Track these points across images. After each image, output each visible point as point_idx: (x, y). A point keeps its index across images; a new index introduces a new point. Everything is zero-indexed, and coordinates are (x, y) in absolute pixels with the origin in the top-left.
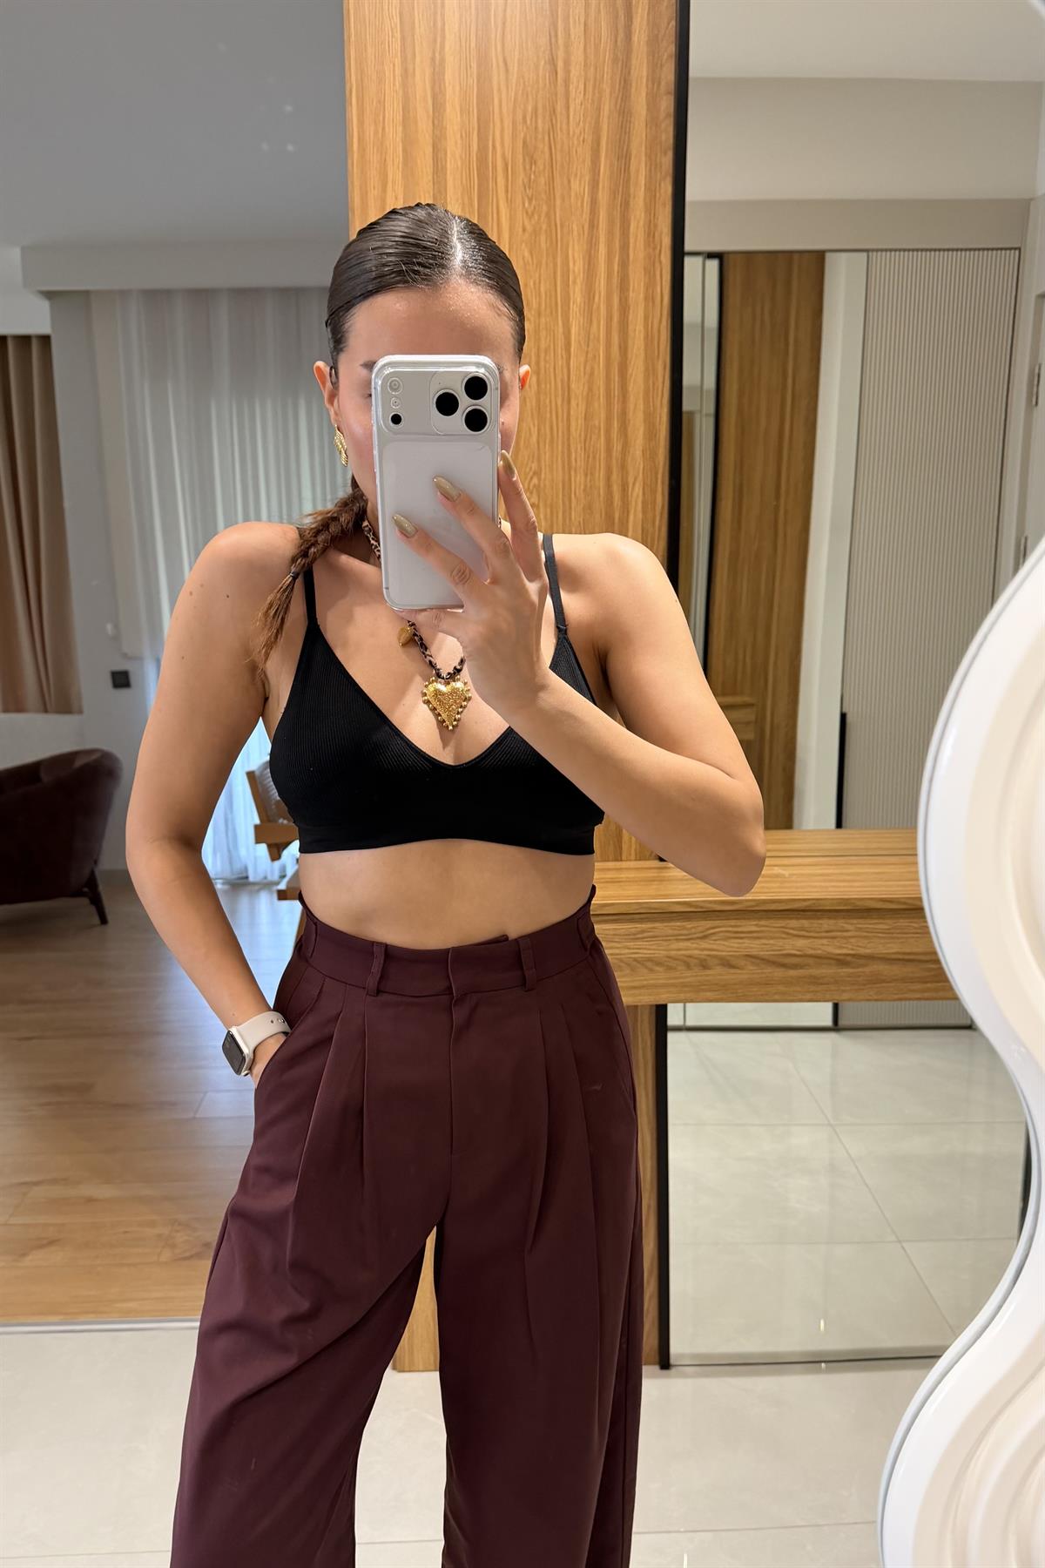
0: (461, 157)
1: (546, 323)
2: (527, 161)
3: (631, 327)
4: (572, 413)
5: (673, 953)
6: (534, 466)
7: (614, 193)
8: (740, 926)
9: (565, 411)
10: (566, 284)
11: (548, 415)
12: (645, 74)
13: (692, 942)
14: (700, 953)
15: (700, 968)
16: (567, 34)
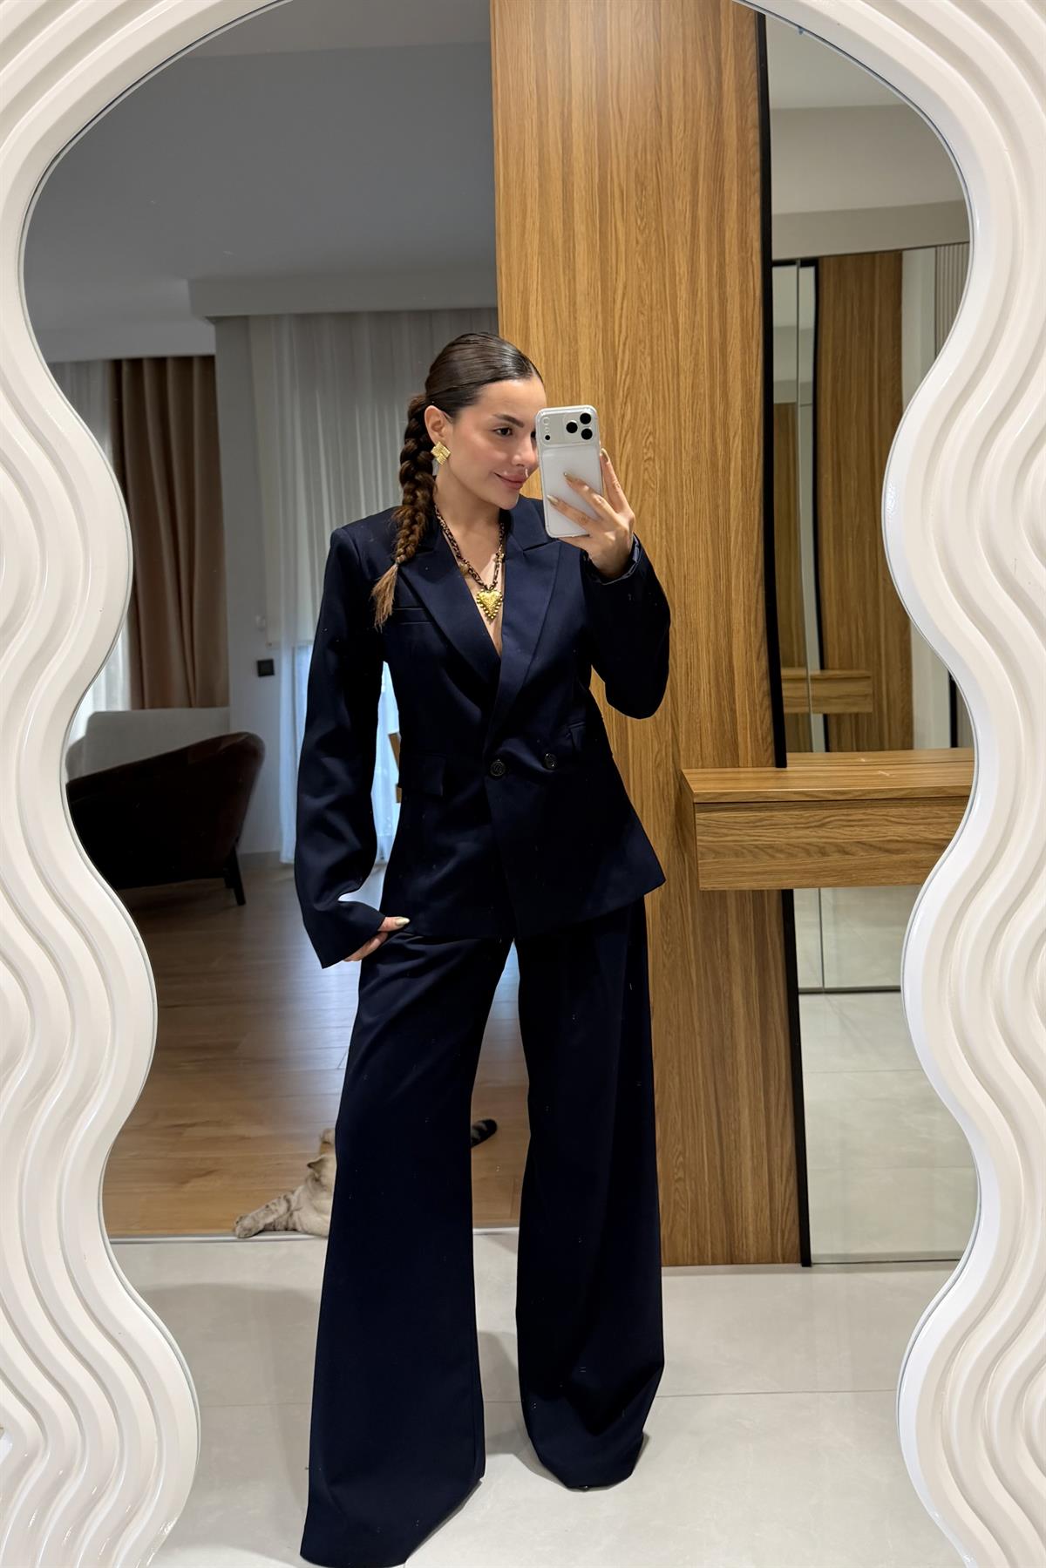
0: (585, 187)
1: (657, 316)
2: (639, 187)
4: (681, 384)
5: (792, 841)
6: (650, 427)
7: (710, 211)
8: (850, 815)
9: (675, 383)
10: (673, 284)
11: (661, 387)
12: (734, 113)
13: (811, 830)
14: (819, 840)
15: (820, 855)
16: (670, 87)
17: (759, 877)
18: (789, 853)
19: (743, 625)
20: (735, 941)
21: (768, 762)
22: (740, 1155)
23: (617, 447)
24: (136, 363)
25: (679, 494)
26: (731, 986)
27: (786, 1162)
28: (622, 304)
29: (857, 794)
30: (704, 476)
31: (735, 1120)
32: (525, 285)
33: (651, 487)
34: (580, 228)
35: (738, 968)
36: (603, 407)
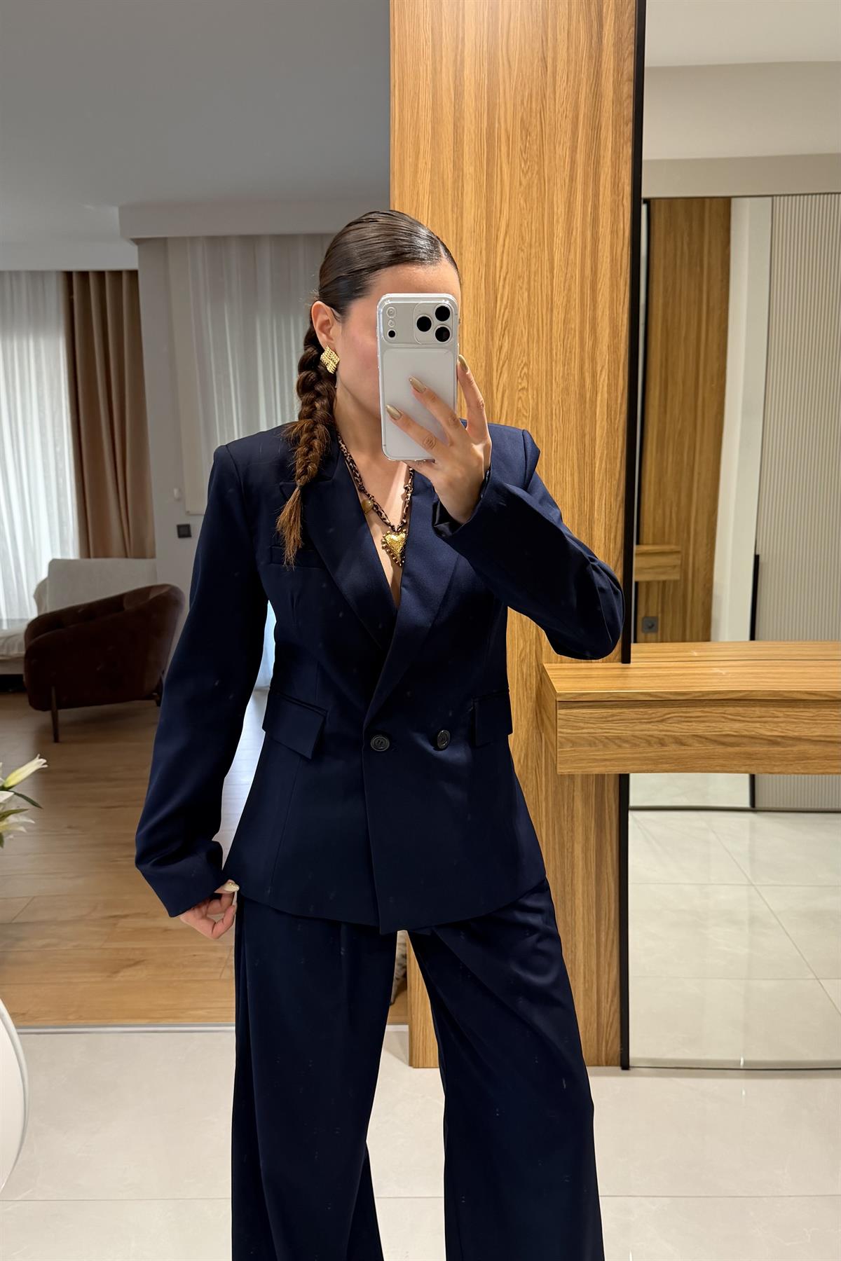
0: (475, 132)
1: (535, 253)
2: (524, 132)
3: (600, 254)
4: (554, 319)
5: (637, 733)
6: (525, 359)
7: (588, 156)
8: (689, 712)
9: (549, 317)
10: (551, 223)
11: (536, 321)
12: (612, 67)
13: (653, 724)
14: (659, 733)
15: (659, 745)
16: (555, 39)
17: (608, 763)
18: (633, 744)
20: (579, 807)
23: (494, 376)
25: (549, 423)
26: (573, 845)
27: (612, 985)
28: (504, 241)
29: (697, 695)
30: (572, 407)
33: (523, 415)
34: (469, 169)
35: (581, 828)
36: (483, 338)
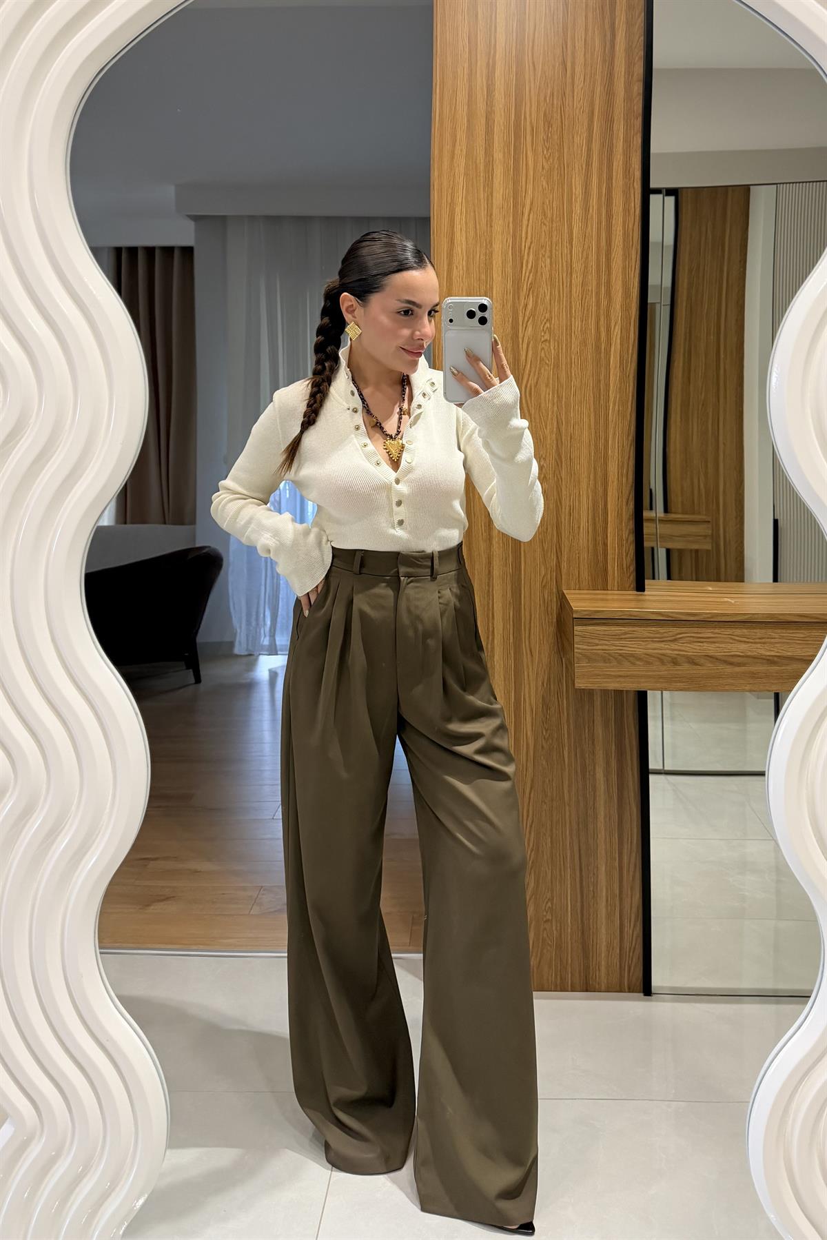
0: (504, 123)
1: (556, 227)
2: (546, 125)
4: (573, 281)
5: (649, 651)
6: (548, 315)
7: (603, 145)
8: (700, 633)
9: (569, 280)
10: (570, 202)
11: (557, 284)
12: (623, 70)
13: (665, 643)
14: (671, 652)
15: (672, 664)
16: (574, 47)
17: (622, 680)
18: (646, 662)
19: (617, 476)
20: (599, 731)
21: (630, 586)
22: (597, 904)
23: (520, 331)
24: (133, 251)
25: (569, 369)
26: (594, 768)
27: (634, 910)
28: (529, 215)
29: (706, 616)
30: (589, 356)
31: (594, 874)
32: (452, 200)
33: (546, 363)
34: (498, 155)
35: (601, 752)
36: (510, 297)
